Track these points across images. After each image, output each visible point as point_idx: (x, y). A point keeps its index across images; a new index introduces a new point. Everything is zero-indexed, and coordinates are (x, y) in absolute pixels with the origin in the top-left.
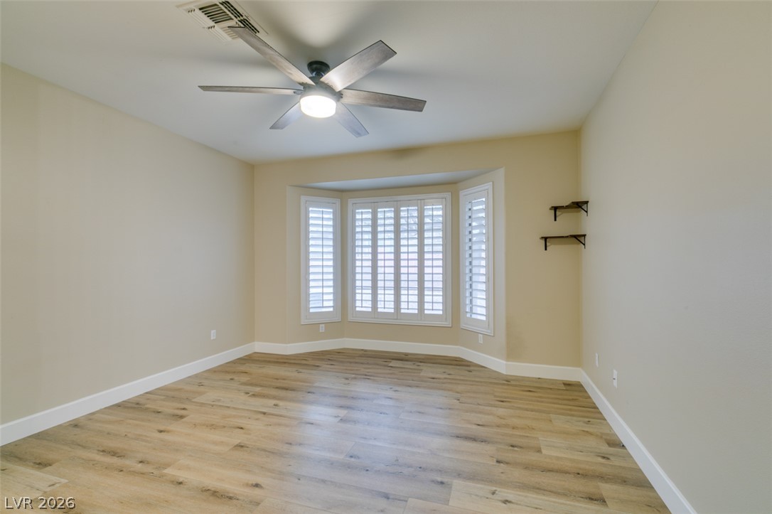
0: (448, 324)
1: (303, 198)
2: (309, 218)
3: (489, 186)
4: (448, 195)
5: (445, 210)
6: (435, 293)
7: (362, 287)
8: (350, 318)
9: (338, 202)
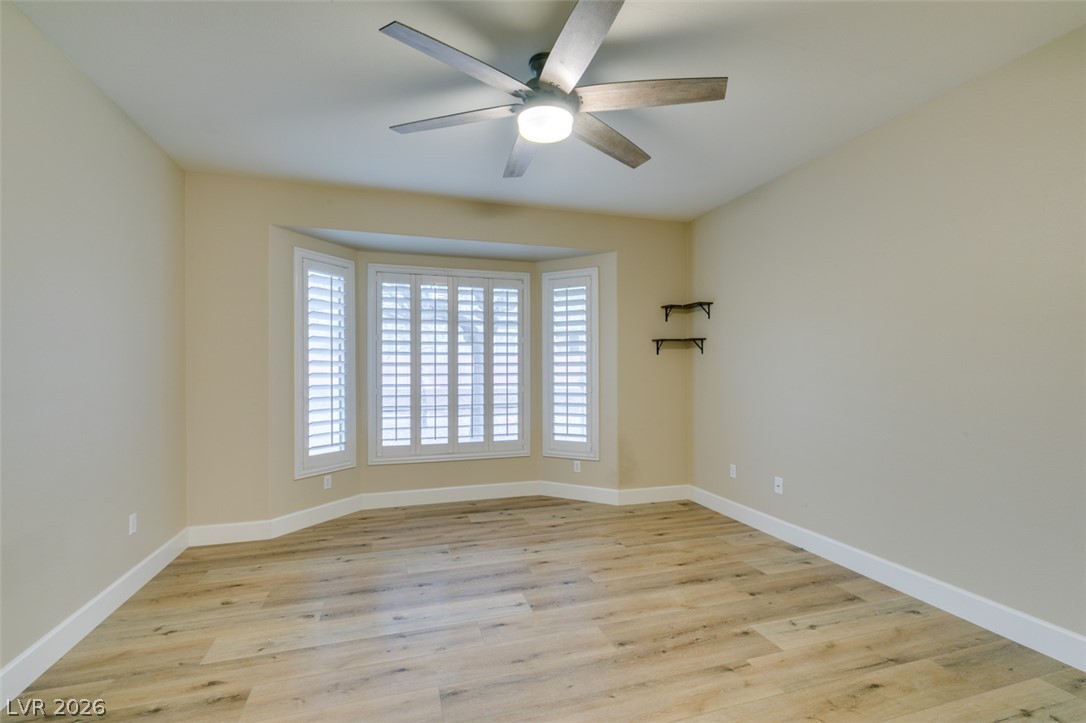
0: (526, 452)
1: (299, 253)
2: (308, 289)
3: (594, 272)
4: (526, 277)
5: (521, 295)
6: (510, 411)
7: (396, 407)
8: (372, 460)
9: (350, 264)
